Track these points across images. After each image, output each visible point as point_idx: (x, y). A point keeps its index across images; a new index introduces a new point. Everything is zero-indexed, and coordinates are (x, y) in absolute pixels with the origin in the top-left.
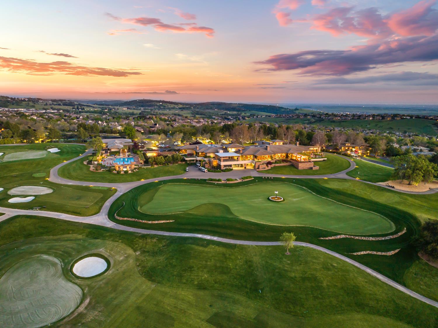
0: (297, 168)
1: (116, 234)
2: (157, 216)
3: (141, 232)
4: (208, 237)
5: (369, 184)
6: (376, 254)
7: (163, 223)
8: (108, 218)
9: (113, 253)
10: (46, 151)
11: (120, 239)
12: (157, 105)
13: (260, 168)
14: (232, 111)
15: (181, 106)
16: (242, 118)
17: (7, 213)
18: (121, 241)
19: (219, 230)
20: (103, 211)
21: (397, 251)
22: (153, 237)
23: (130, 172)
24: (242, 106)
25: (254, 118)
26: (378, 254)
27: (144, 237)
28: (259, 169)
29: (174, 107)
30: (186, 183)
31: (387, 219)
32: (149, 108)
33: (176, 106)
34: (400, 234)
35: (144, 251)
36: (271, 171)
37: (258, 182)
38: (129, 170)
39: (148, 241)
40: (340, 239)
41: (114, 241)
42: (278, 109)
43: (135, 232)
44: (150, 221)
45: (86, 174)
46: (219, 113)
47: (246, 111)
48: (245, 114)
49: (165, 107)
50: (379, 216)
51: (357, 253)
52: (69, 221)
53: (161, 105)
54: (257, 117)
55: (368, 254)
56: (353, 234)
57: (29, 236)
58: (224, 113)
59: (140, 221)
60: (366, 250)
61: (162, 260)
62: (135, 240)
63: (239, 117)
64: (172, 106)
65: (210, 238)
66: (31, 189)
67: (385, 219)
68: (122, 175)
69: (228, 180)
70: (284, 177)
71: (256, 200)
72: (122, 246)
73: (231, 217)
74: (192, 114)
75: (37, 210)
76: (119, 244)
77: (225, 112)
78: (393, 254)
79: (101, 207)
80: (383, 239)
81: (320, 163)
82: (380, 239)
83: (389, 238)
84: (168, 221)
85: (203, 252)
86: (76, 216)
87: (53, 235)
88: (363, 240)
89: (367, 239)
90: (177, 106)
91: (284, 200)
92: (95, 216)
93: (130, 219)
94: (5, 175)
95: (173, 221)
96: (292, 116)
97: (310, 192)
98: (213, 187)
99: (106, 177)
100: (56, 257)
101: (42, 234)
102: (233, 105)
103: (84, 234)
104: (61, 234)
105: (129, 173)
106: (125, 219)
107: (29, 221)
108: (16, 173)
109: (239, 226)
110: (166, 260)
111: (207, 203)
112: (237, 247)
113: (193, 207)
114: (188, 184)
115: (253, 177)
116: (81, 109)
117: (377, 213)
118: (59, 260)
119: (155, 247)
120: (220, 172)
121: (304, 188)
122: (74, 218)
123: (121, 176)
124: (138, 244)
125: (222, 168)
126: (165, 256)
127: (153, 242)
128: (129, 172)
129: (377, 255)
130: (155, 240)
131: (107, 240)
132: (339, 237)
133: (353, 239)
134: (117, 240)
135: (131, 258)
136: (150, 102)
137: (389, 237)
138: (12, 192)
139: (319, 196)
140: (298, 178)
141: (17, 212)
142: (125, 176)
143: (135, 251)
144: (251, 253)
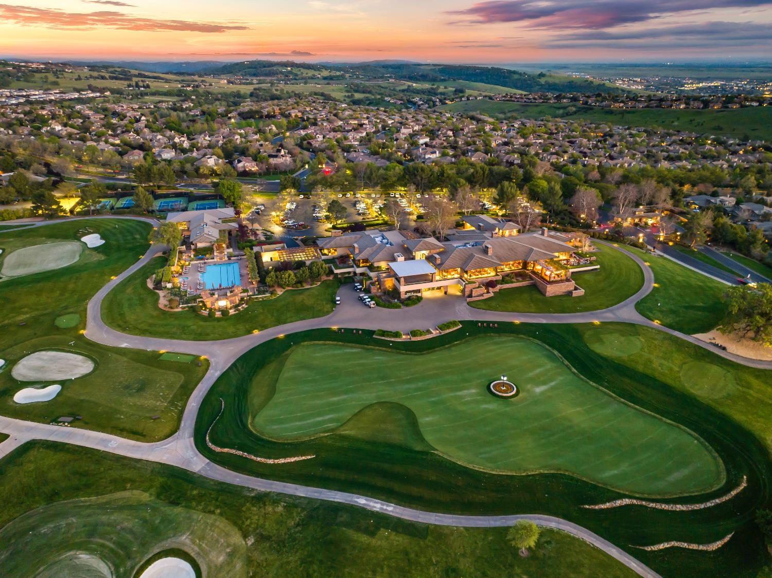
0: (543, 293)
1: (210, 492)
2: (284, 444)
3: (256, 488)
4: (376, 505)
5: (678, 338)
6: (687, 547)
7: (296, 462)
8: (194, 445)
9: (206, 545)
10: (78, 243)
11: (217, 507)
12: (281, 73)
13: (473, 295)
14: (422, 83)
15: (326, 73)
16: (441, 101)
17: (13, 434)
18: (218, 511)
19: (397, 487)
20: (185, 425)
21: (727, 539)
22: (276, 499)
23: (232, 312)
24: (439, 69)
25: (461, 101)
26: (691, 547)
27: (261, 499)
28: (472, 297)
29: (314, 75)
30: (335, 343)
31: (711, 447)
32: (268, 79)
33: (316, 73)
34: (734, 493)
35: (262, 535)
36: (494, 304)
37: (470, 335)
38: (231, 308)
39: (267, 511)
40: (621, 507)
41: (207, 510)
42: (506, 74)
43: (243, 487)
44: (270, 458)
45: (152, 317)
46: (397, 86)
47: (448, 80)
48: (446, 88)
49: (296, 75)
50: (696, 439)
51: (652, 547)
52: (125, 458)
53: (290, 72)
54: (468, 99)
55: (672, 547)
56: (646, 496)
57: (52, 497)
58: (406, 87)
59: (253, 457)
60: (668, 541)
61: (293, 565)
62: (244, 509)
63: (433, 98)
64: (310, 73)
65: (381, 509)
66: (53, 360)
67: (706, 448)
68: (218, 320)
69: (414, 333)
70: (517, 322)
71: (465, 392)
72: (222, 526)
73: (418, 448)
74: (347, 91)
75: (66, 426)
76: (216, 520)
77: (409, 86)
78: (720, 546)
79: (181, 412)
80: (702, 506)
81: (587, 277)
82: (696, 508)
83: (713, 504)
84: (304, 458)
85: (368, 548)
86: (137, 440)
87: (97, 494)
88: (663, 511)
89: (672, 508)
90: (320, 73)
91: (518, 392)
92: (170, 439)
93: (233, 451)
94: (6, 322)
95: (312, 457)
96: (535, 99)
97: (567, 366)
98: (385, 351)
99: (188, 327)
100: (103, 557)
101: (76, 490)
102: (422, 67)
103: (153, 490)
104: (111, 492)
105: (230, 314)
106: (226, 450)
107: (53, 458)
108: (25, 317)
109: (434, 478)
110: (301, 565)
111: (375, 402)
112: (429, 532)
113: (348, 418)
114: (340, 343)
115: (461, 322)
116: (144, 87)
117: (693, 430)
118: (110, 568)
119: (281, 526)
120: (399, 307)
121: (556, 352)
122: (134, 446)
123: (215, 323)
124: (250, 517)
125: (403, 296)
126: (298, 554)
127: (278, 512)
128: (230, 311)
129: (689, 549)
130: (280, 509)
131: (194, 509)
132: (618, 503)
133: (646, 507)
134: (212, 509)
135: (239, 558)
136: (269, 66)
137: (714, 501)
138: (21, 370)
139: (582, 377)
140: (544, 321)
141: (30, 429)
142: (223, 323)
143: (245, 536)
144: (455, 549)
